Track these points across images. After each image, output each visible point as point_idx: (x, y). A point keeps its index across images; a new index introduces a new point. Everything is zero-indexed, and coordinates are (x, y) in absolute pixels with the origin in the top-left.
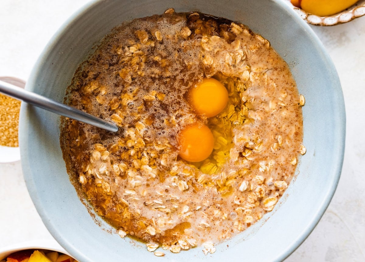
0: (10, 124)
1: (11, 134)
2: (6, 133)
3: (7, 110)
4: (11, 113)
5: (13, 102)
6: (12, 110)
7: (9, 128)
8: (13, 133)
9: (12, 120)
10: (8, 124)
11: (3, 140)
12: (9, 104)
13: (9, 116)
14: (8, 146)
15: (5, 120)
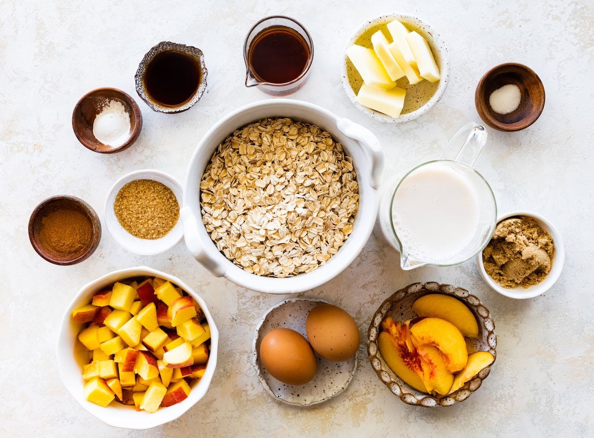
0: (149, 216)
1: (150, 226)
2: (146, 225)
3: (146, 203)
4: (150, 206)
5: (152, 196)
6: (151, 203)
7: (148, 220)
8: (152, 225)
9: (151, 213)
10: (148, 217)
11: (142, 233)
12: (149, 198)
13: (149, 209)
14: (147, 238)
15: (145, 213)
